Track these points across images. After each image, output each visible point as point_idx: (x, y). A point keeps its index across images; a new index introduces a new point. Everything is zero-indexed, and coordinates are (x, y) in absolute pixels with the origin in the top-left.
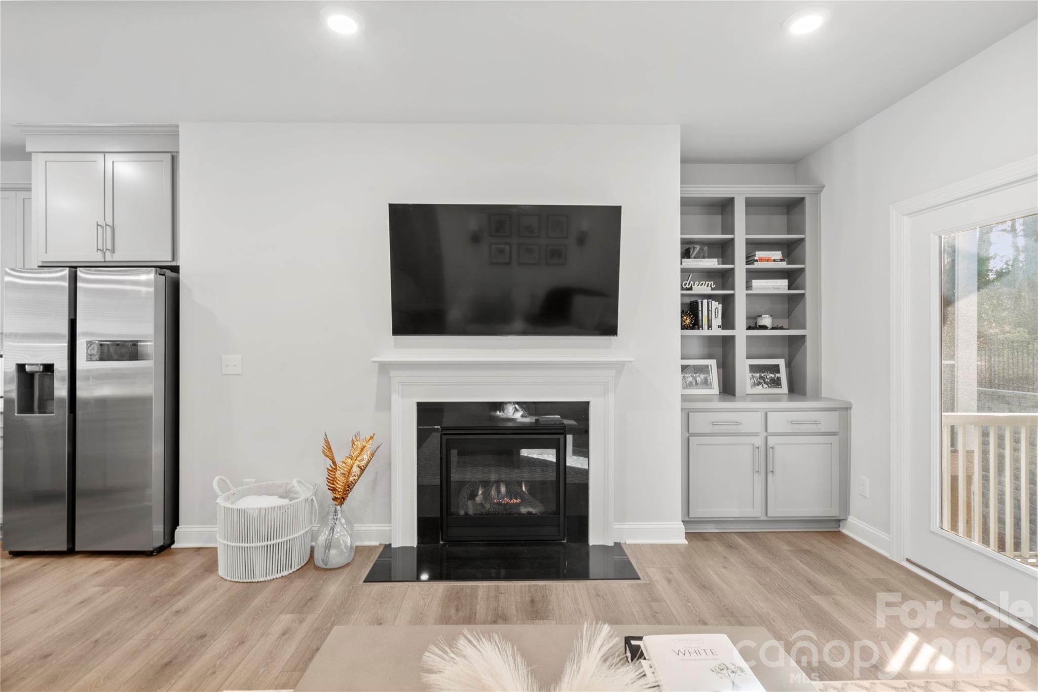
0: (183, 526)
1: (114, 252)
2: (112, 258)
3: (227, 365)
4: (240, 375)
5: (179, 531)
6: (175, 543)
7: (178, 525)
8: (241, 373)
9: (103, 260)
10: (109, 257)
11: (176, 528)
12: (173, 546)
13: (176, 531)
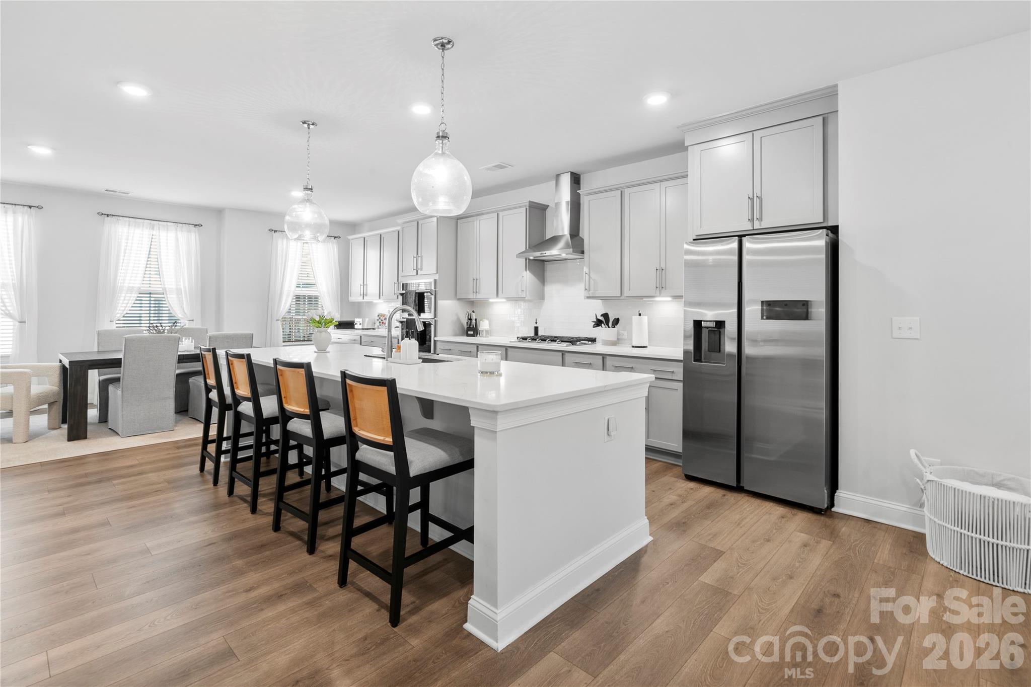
0: (842, 492)
1: (761, 221)
2: (760, 225)
3: (900, 328)
4: (918, 339)
5: (840, 494)
6: (835, 507)
7: (837, 489)
8: (919, 338)
9: (752, 229)
10: (757, 225)
11: (836, 492)
12: (833, 509)
13: (836, 494)
